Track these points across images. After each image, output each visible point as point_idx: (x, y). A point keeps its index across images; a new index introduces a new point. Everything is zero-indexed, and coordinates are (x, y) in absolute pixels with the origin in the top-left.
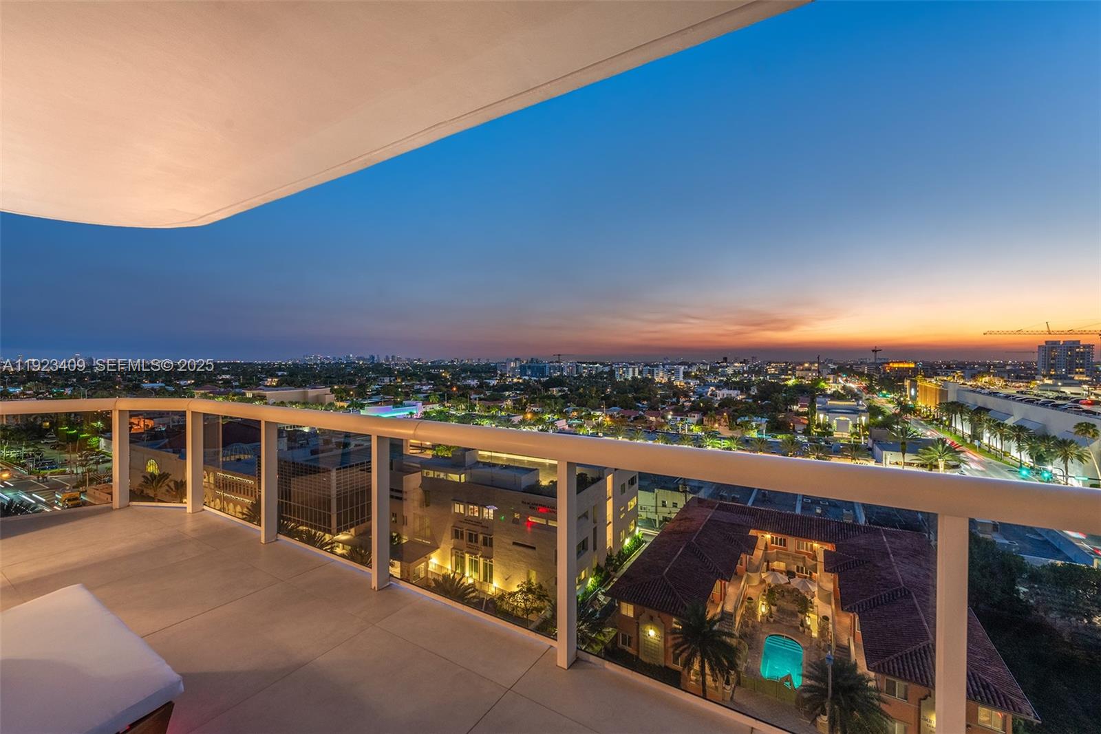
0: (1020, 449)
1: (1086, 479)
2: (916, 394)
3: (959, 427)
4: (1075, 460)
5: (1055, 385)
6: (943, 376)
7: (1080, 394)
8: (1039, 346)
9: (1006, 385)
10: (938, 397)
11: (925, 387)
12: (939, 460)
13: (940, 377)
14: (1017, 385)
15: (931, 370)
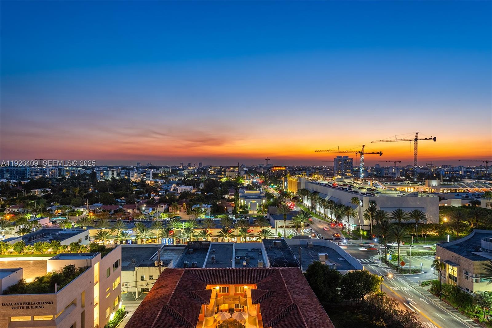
0: (331, 213)
1: (356, 225)
2: (287, 185)
3: (306, 203)
4: (352, 217)
5: (342, 178)
6: (298, 174)
7: (350, 183)
8: (335, 159)
9: (324, 179)
10: (297, 187)
11: (291, 181)
12: (301, 223)
13: (297, 175)
14: (328, 179)
15: (293, 171)
